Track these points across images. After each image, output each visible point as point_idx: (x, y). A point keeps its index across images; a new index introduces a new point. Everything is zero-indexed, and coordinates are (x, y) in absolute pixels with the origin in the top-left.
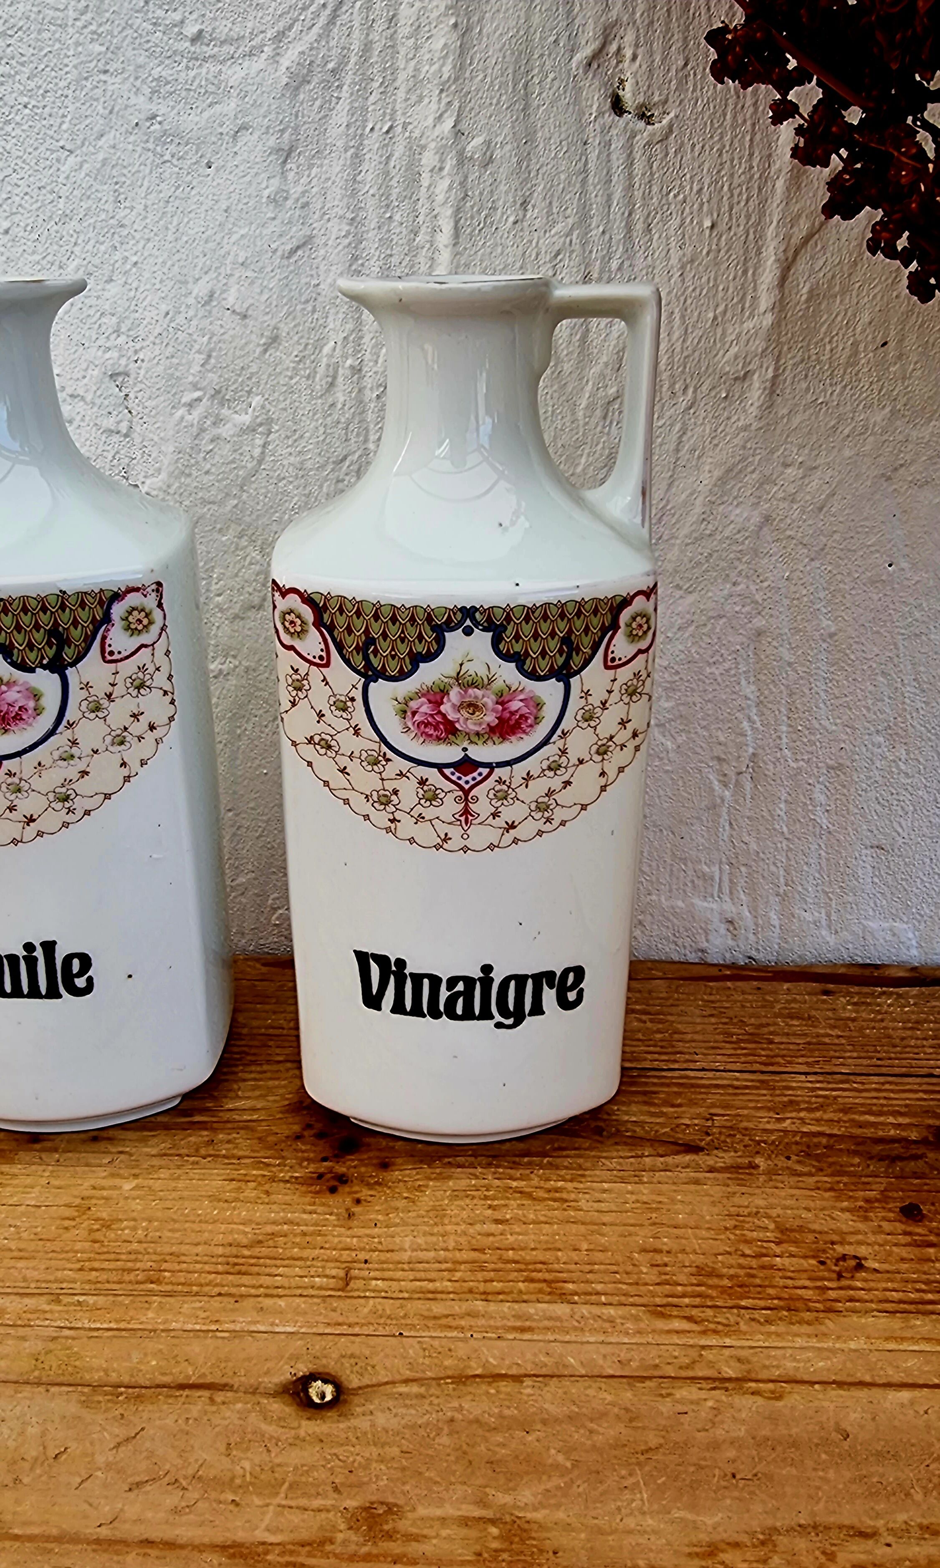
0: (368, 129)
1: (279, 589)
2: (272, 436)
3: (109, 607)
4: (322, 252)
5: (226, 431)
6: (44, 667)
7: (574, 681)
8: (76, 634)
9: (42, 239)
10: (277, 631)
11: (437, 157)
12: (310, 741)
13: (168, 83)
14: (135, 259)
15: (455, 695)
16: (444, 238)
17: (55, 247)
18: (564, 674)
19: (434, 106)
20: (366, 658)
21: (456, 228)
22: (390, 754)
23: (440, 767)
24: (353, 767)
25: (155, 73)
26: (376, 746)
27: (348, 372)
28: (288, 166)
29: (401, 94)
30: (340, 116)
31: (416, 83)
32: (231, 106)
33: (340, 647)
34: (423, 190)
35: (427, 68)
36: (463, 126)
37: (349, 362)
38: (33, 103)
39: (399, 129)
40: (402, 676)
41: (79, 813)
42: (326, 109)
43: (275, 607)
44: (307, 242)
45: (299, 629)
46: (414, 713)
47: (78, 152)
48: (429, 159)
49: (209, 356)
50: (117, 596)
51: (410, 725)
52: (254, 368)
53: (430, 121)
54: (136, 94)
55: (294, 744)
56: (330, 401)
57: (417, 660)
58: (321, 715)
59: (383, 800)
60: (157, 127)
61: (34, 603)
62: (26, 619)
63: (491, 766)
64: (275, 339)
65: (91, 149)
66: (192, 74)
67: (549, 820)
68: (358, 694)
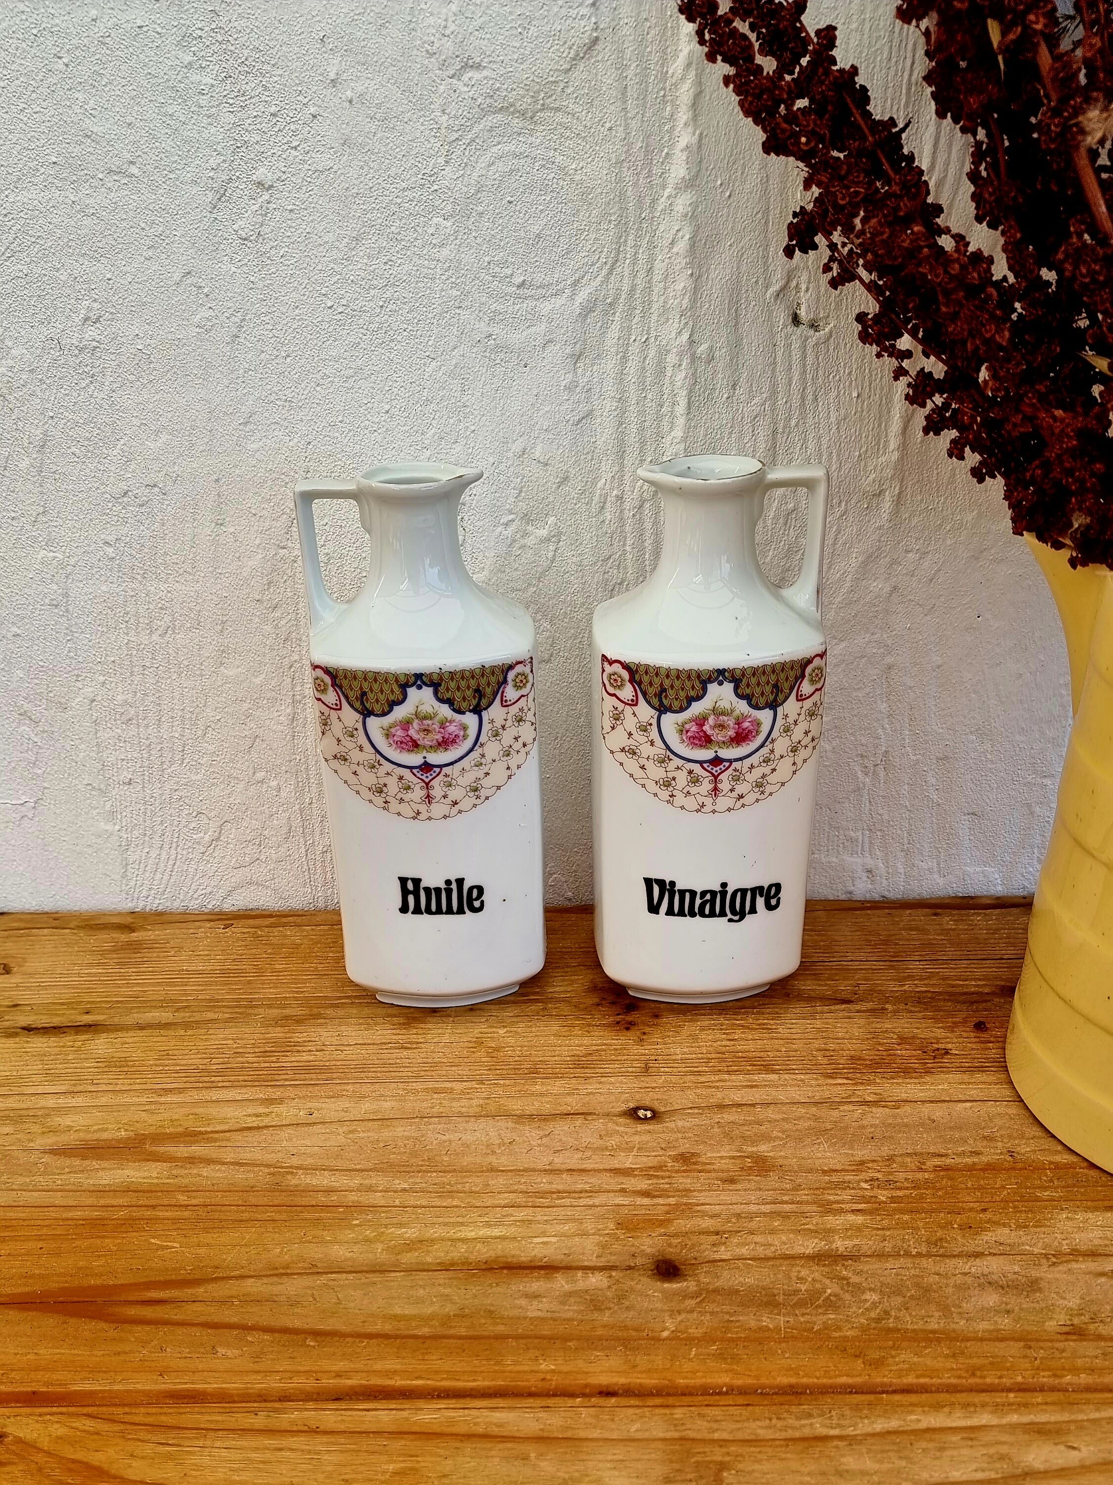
0: (632, 340)
1: (608, 660)
2: (561, 543)
3: (507, 674)
4: (599, 420)
5: (530, 541)
6: (470, 711)
7: (780, 710)
8: (488, 691)
9: (411, 416)
10: (604, 685)
11: (677, 358)
12: (623, 750)
13: (500, 313)
14: (473, 428)
15: (711, 720)
16: (681, 409)
17: (420, 421)
18: (773, 706)
19: (676, 325)
20: (660, 700)
21: (689, 403)
22: (672, 756)
23: (701, 763)
24: (649, 765)
25: (493, 308)
26: (663, 752)
27: (614, 499)
28: (578, 365)
29: (654, 317)
30: (614, 332)
31: (665, 310)
32: (542, 327)
33: (644, 694)
34: (667, 378)
35: (672, 301)
36: (695, 337)
37: (615, 492)
38: (410, 328)
39: (653, 339)
40: (682, 710)
41: (483, 798)
42: (605, 328)
43: (603, 671)
44: (590, 414)
45: (619, 684)
46: (687, 732)
47: (439, 359)
48: (672, 359)
49: (521, 491)
50: (511, 667)
51: (684, 738)
52: (551, 499)
53: (673, 335)
54: (479, 321)
55: (612, 752)
56: (601, 519)
57: (690, 700)
58: (630, 734)
59: (666, 783)
60: (492, 342)
61: (468, 674)
62: (463, 683)
63: (730, 761)
64: (566, 479)
65: (448, 357)
66: (517, 307)
67: (762, 793)
68: (654, 722)
